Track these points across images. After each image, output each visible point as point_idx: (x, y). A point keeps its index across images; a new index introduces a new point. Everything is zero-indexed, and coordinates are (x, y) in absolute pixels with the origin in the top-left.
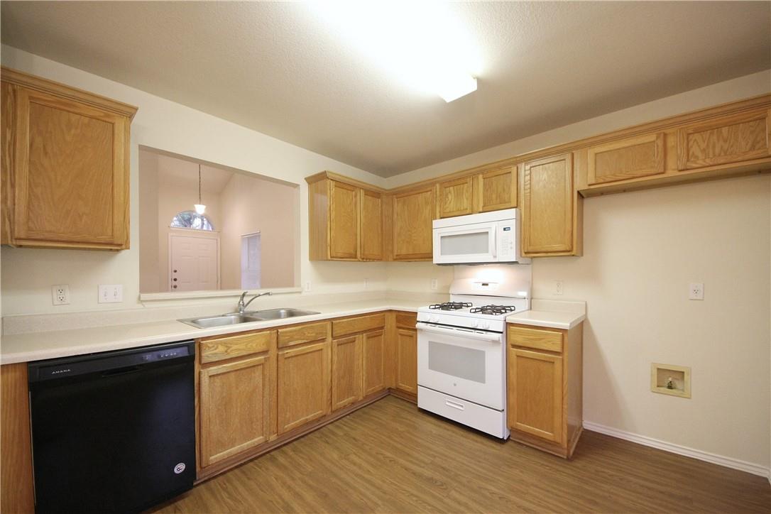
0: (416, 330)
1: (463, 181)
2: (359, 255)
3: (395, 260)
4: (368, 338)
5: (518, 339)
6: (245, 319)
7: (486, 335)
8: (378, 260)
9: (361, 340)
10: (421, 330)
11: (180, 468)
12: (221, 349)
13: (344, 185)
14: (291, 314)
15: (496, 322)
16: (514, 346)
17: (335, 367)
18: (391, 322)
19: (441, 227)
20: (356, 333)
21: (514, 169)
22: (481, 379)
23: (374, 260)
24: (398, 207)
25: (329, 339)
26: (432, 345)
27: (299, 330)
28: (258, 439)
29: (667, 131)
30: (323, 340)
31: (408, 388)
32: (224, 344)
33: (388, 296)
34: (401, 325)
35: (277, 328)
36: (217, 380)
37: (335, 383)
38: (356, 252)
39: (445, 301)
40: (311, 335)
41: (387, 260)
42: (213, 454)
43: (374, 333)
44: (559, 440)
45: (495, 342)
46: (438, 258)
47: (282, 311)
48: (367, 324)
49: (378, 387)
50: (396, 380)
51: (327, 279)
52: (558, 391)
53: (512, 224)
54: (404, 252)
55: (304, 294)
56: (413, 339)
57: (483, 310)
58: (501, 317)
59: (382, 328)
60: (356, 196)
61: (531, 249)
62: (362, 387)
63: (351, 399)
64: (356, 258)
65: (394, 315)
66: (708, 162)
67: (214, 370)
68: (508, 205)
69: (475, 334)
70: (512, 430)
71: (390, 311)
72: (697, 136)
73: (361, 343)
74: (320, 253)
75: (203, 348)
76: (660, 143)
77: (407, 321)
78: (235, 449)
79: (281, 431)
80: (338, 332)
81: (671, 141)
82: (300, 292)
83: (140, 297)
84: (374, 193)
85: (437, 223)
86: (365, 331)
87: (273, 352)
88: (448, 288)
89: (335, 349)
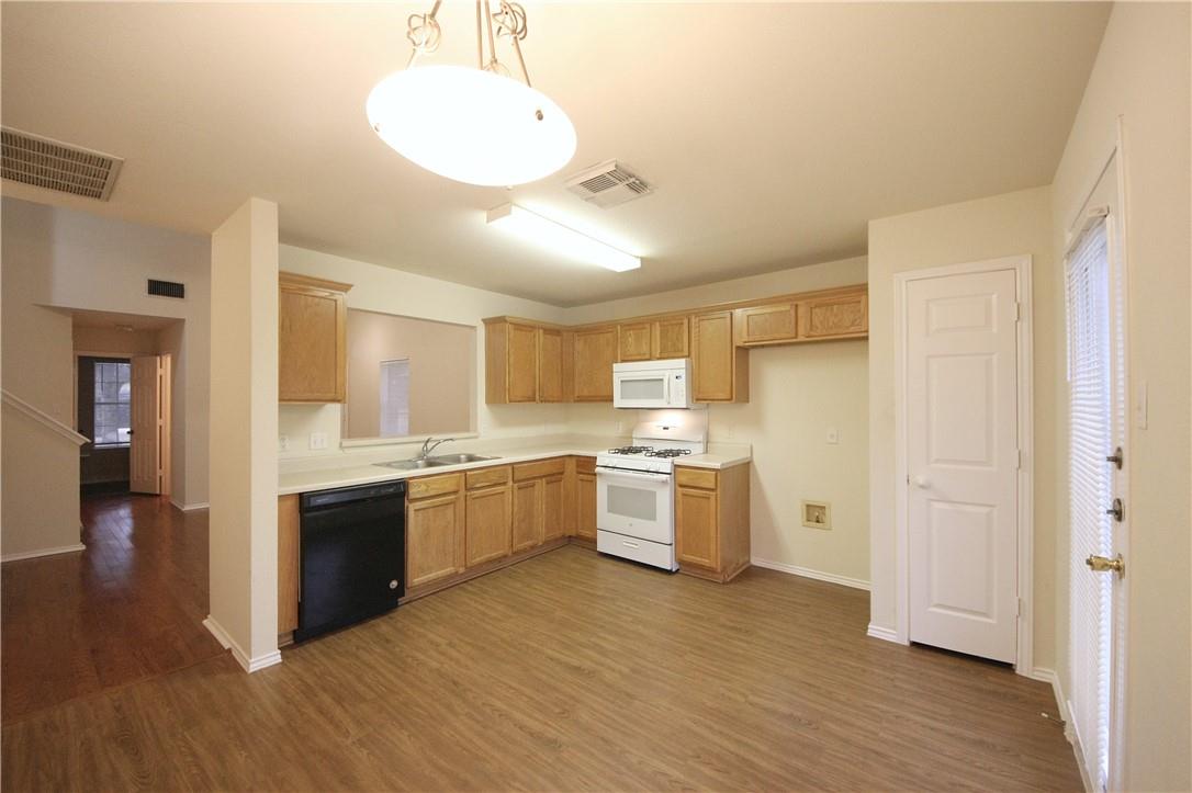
0: (595, 475)
1: (641, 326)
2: (537, 397)
3: (575, 401)
4: (547, 483)
5: (683, 479)
6: (430, 464)
7: (656, 476)
8: (558, 401)
9: (541, 486)
10: (600, 474)
11: (394, 584)
12: (423, 487)
13: (522, 327)
14: (471, 459)
15: (665, 465)
16: (681, 486)
17: (516, 509)
18: (571, 467)
19: (622, 371)
20: (535, 478)
21: (686, 321)
22: (652, 517)
23: (553, 402)
24: (579, 345)
25: (511, 483)
26: (611, 489)
27: (484, 474)
28: (449, 570)
29: (799, 303)
30: (505, 484)
31: (587, 533)
32: (425, 483)
33: (570, 440)
34: (580, 470)
35: (465, 471)
36: (420, 513)
37: (516, 524)
38: (535, 394)
39: (626, 445)
40: (494, 478)
41: (568, 402)
42: (416, 579)
43: (553, 478)
44: (714, 565)
45: (664, 482)
46: (618, 402)
47: (462, 457)
48: (546, 470)
49: (558, 534)
50: (577, 527)
51: (503, 423)
52: (713, 522)
53: (683, 373)
54: (586, 393)
55: (480, 439)
56: (593, 483)
57: (659, 454)
58: (670, 459)
59: (562, 473)
60: (534, 336)
61: (700, 396)
62: (541, 533)
63: (530, 543)
64: (534, 401)
65: (574, 461)
66: (825, 332)
67: (418, 505)
68: (680, 354)
69: (648, 475)
70: (680, 562)
71: (570, 456)
72: (817, 310)
73: (541, 488)
74: (496, 396)
75: (410, 486)
76: (793, 312)
77: (587, 465)
78: (432, 576)
79: (469, 565)
80: (518, 475)
81: (801, 311)
82: (476, 437)
83: (341, 444)
84: (553, 331)
85: (616, 367)
86: (544, 476)
87: (462, 492)
88: (631, 431)
89: (515, 491)
